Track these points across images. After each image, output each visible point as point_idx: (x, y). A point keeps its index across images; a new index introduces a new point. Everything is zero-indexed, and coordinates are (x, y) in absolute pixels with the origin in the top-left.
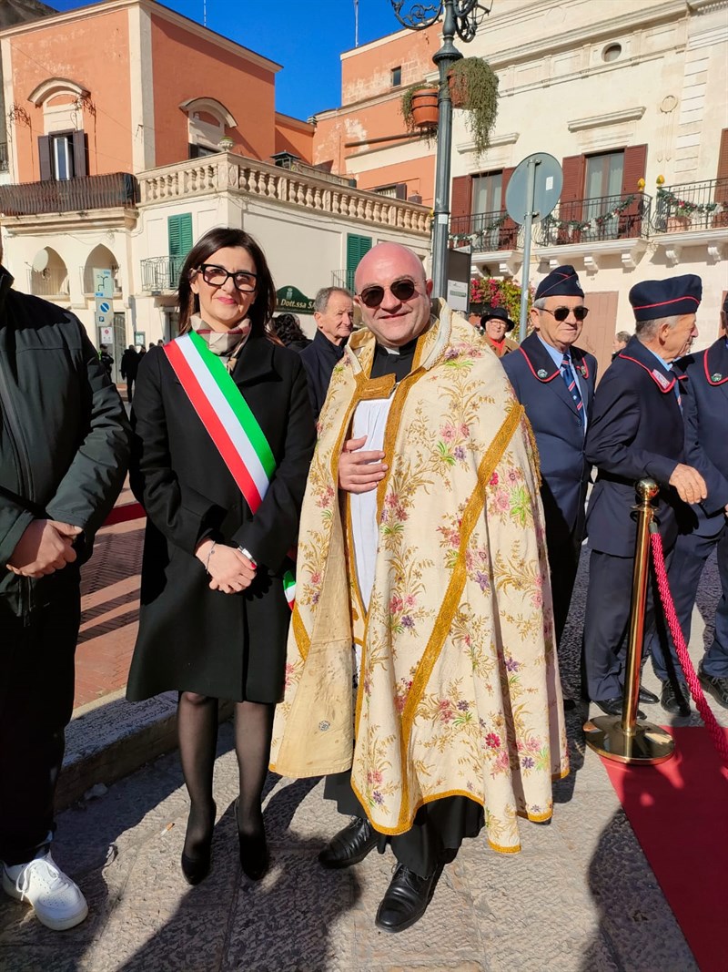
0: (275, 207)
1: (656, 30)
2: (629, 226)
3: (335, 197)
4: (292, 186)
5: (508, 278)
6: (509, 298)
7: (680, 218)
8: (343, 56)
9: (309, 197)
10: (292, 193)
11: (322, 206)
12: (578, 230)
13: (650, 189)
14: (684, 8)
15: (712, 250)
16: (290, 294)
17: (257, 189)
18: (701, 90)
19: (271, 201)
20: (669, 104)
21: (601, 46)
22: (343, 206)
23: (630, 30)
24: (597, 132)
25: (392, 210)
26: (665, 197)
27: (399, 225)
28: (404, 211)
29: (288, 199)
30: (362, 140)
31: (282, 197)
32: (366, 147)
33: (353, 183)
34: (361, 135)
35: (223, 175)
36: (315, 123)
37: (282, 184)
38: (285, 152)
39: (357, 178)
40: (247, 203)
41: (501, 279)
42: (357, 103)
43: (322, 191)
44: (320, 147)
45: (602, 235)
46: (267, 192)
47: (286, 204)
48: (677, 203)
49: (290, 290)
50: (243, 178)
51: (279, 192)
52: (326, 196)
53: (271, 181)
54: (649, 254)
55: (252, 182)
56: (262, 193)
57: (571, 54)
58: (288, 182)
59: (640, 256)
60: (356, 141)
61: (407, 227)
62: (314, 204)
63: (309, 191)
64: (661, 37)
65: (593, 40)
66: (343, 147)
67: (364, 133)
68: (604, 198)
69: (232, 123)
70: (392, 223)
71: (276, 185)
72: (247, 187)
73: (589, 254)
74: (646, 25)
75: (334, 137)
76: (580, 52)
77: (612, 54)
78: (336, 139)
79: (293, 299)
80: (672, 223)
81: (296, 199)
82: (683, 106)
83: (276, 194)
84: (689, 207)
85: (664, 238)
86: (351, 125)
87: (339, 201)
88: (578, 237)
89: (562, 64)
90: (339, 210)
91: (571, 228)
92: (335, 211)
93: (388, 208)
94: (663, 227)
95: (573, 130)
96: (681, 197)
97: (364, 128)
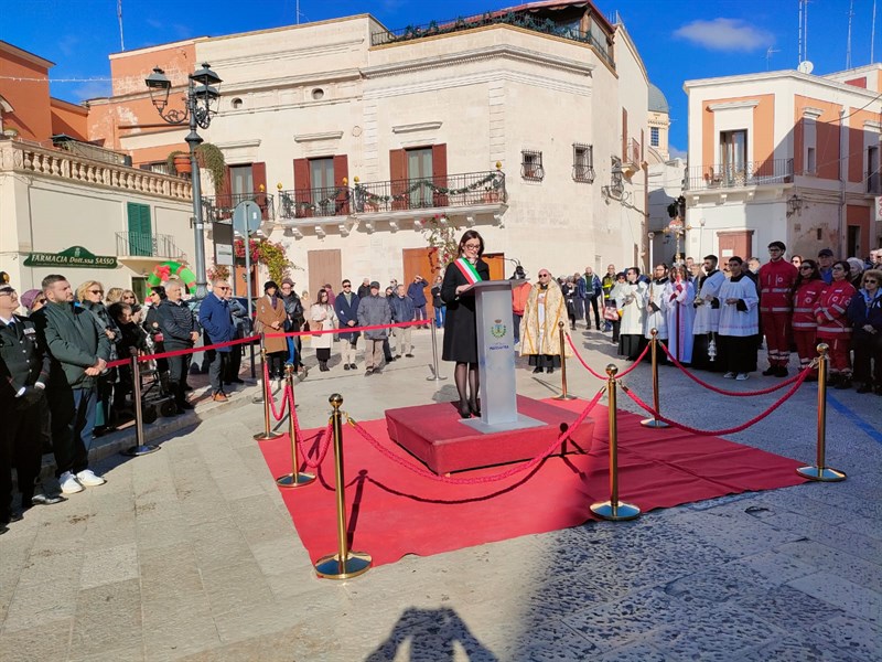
0: (61, 183)
1: (342, 84)
2: (341, 208)
3: (114, 175)
4: (74, 166)
5: (263, 240)
6: (266, 254)
7: (371, 204)
8: (111, 57)
9: (90, 174)
10: (74, 171)
11: (102, 181)
12: (308, 209)
13: (352, 185)
14: (358, 74)
15: (417, 222)
16: (77, 253)
17: (42, 169)
18: (374, 125)
19: (55, 178)
20: (357, 132)
21: (310, 89)
22: (122, 181)
23: (328, 82)
24: (314, 144)
25: (166, 184)
26: (360, 191)
27: (173, 195)
28: (176, 185)
29: (71, 176)
30: (134, 124)
31: (66, 175)
32: (138, 130)
33: (129, 160)
34: (134, 121)
35: (8, 159)
36: (88, 106)
37: (65, 165)
38: (63, 135)
39: (131, 154)
40: (32, 180)
41: (259, 240)
42: (127, 96)
43: (102, 170)
44: (94, 127)
45: (325, 213)
46: (51, 171)
47: (70, 180)
48: (367, 194)
49: (78, 249)
50: (27, 161)
51: (62, 171)
52: (106, 174)
53: (54, 162)
54: (356, 226)
55: (36, 163)
56: (46, 172)
57: (290, 91)
58: (71, 163)
59: (351, 226)
60: (129, 125)
61: (180, 196)
62: (95, 180)
63: (90, 170)
64: (347, 89)
65: (305, 84)
66: (116, 129)
67: (136, 119)
68: (324, 190)
69: (8, 109)
70: (166, 193)
71: (59, 165)
72: (32, 168)
73: (318, 225)
74: (337, 81)
75: (107, 119)
76: (297, 90)
77: (318, 95)
78: (110, 122)
79: (80, 257)
80: (366, 206)
81: (79, 176)
82: (365, 133)
83: (60, 173)
84: (374, 197)
85: (363, 216)
86: (123, 111)
87: (118, 177)
88: (309, 213)
89: (287, 96)
90: (119, 184)
91: (303, 208)
92: (115, 185)
93: (162, 182)
94: (361, 209)
95: (298, 142)
96: (370, 191)
97: (135, 114)
